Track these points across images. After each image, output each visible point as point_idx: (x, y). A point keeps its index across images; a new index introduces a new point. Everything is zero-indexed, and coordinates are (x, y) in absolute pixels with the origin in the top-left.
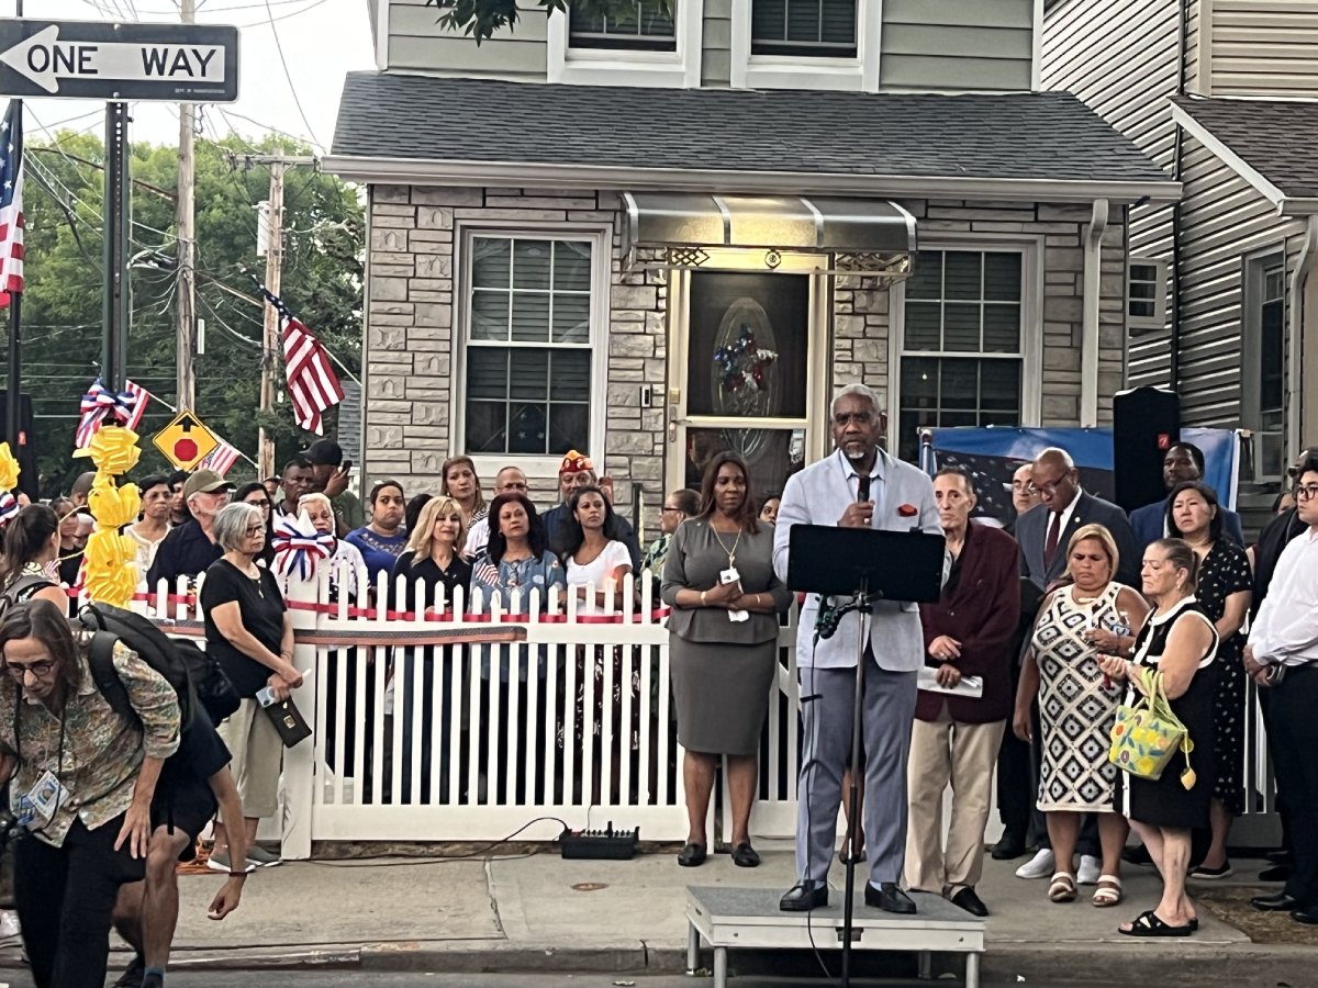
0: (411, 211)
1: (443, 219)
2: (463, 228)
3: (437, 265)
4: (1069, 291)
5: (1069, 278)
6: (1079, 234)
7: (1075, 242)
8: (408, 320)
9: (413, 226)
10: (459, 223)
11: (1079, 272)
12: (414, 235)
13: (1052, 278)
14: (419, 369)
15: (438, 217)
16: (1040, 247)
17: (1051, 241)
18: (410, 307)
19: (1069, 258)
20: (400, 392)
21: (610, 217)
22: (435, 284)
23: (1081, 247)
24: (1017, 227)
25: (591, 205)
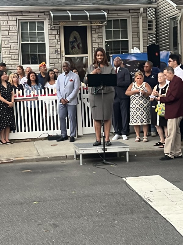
0: (8, 17)
1: (14, 18)
2: (18, 20)
3: (14, 28)
4: (136, 26)
5: (136, 24)
6: (138, 15)
8: (9, 39)
9: (8, 20)
10: (18, 19)
11: (138, 22)
12: (9, 22)
13: (133, 24)
14: (12, 48)
15: (13, 18)
16: (131, 18)
17: (133, 17)
18: (9, 36)
19: (136, 20)
20: (9, 53)
21: (47, 16)
22: (14, 31)
23: (138, 17)
24: (126, 14)
25: (43, 14)
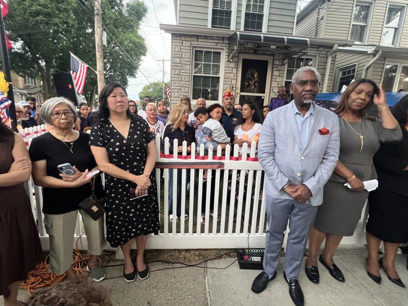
0: (181, 41)
1: (188, 44)
2: (193, 47)
3: (187, 55)
4: (323, 67)
5: (323, 64)
6: (327, 54)
7: (325, 56)
8: (180, 68)
9: (181, 45)
10: (192, 45)
11: (326, 63)
12: (182, 47)
13: (320, 64)
14: (183, 79)
16: (318, 57)
17: (321, 55)
18: (180, 65)
19: (324, 60)
20: (178, 85)
21: (225, 45)
22: (186, 60)
23: (327, 57)
24: (314, 52)
25: (222, 42)
